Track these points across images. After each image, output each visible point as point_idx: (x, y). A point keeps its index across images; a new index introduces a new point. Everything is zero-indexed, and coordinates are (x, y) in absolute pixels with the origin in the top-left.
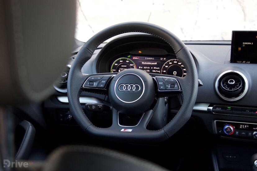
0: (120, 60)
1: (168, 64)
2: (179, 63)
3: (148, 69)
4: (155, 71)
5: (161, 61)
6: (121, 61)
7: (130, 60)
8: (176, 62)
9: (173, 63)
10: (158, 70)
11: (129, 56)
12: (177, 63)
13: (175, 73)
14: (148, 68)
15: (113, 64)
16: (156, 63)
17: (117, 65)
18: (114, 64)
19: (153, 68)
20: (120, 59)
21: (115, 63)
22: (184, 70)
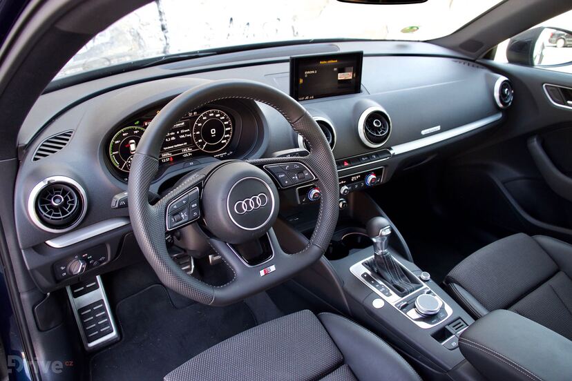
0: (122, 133)
1: (201, 121)
2: (217, 116)
3: (173, 136)
4: (183, 136)
5: (190, 118)
6: (124, 135)
7: (139, 128)
8: (212, 114)
9: (208, 117)
10: (188, 133)
11: (138, 122)
12: (214, 116)
13: (213, 131)
14: (172, 134)
15: (111, 144)
16: (183, 124)
17: (120, 143)
18: (114, 143)
19: (180, 132)
20: (122, 130)
21: (115, 140)
22: (225, 123)
